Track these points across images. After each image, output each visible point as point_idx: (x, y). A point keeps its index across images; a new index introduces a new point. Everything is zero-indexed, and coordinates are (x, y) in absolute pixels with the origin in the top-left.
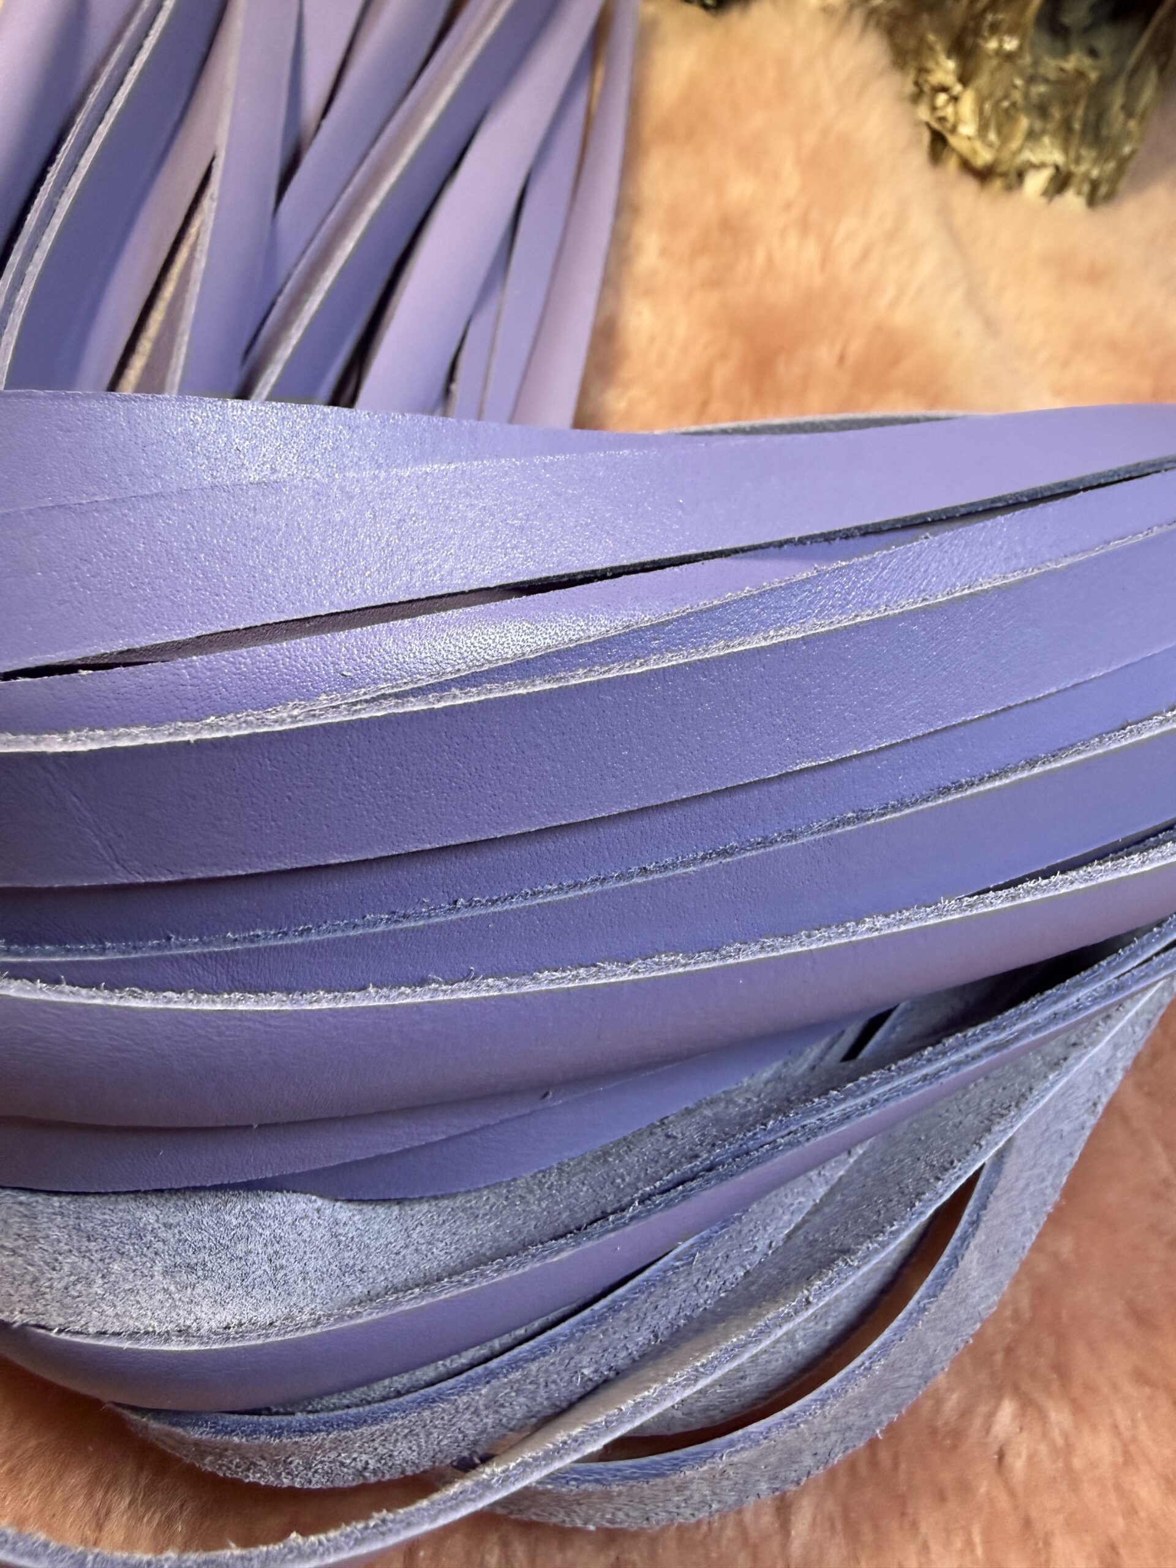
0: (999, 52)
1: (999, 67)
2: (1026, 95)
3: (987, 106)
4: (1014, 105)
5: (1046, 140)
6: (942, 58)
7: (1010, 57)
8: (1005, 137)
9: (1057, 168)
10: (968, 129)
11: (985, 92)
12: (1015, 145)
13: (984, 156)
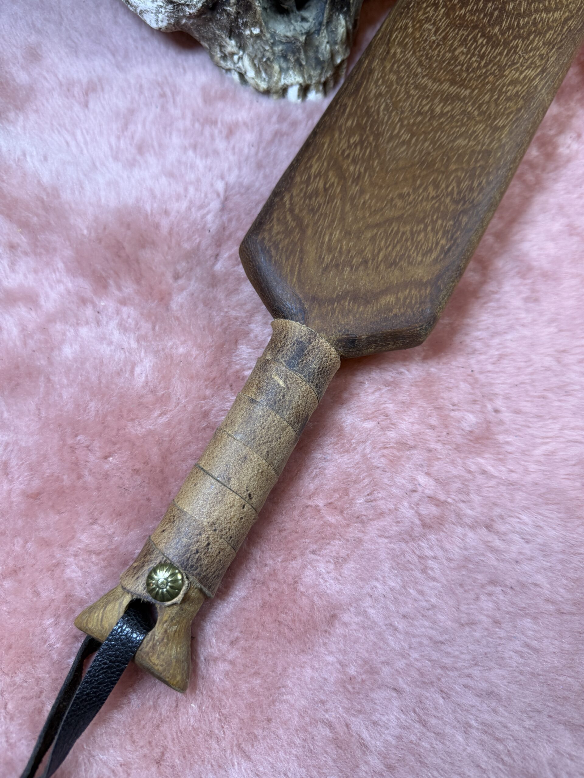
0: (252, 34)
1: (255, 42)
2: (274, 53)
3: (256, 62)
4: (268, 59)
5: (291, 72)
6: (228, 40)
7: (258, 36)
8: (270, 76)
9: (301, 85)
10: (251, 74)
11: (253, 55)
12: (275, 79)
13: (263, 86)
